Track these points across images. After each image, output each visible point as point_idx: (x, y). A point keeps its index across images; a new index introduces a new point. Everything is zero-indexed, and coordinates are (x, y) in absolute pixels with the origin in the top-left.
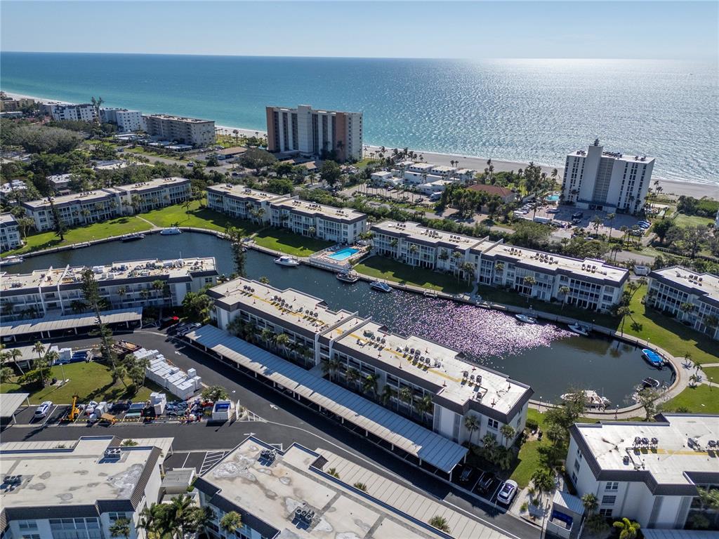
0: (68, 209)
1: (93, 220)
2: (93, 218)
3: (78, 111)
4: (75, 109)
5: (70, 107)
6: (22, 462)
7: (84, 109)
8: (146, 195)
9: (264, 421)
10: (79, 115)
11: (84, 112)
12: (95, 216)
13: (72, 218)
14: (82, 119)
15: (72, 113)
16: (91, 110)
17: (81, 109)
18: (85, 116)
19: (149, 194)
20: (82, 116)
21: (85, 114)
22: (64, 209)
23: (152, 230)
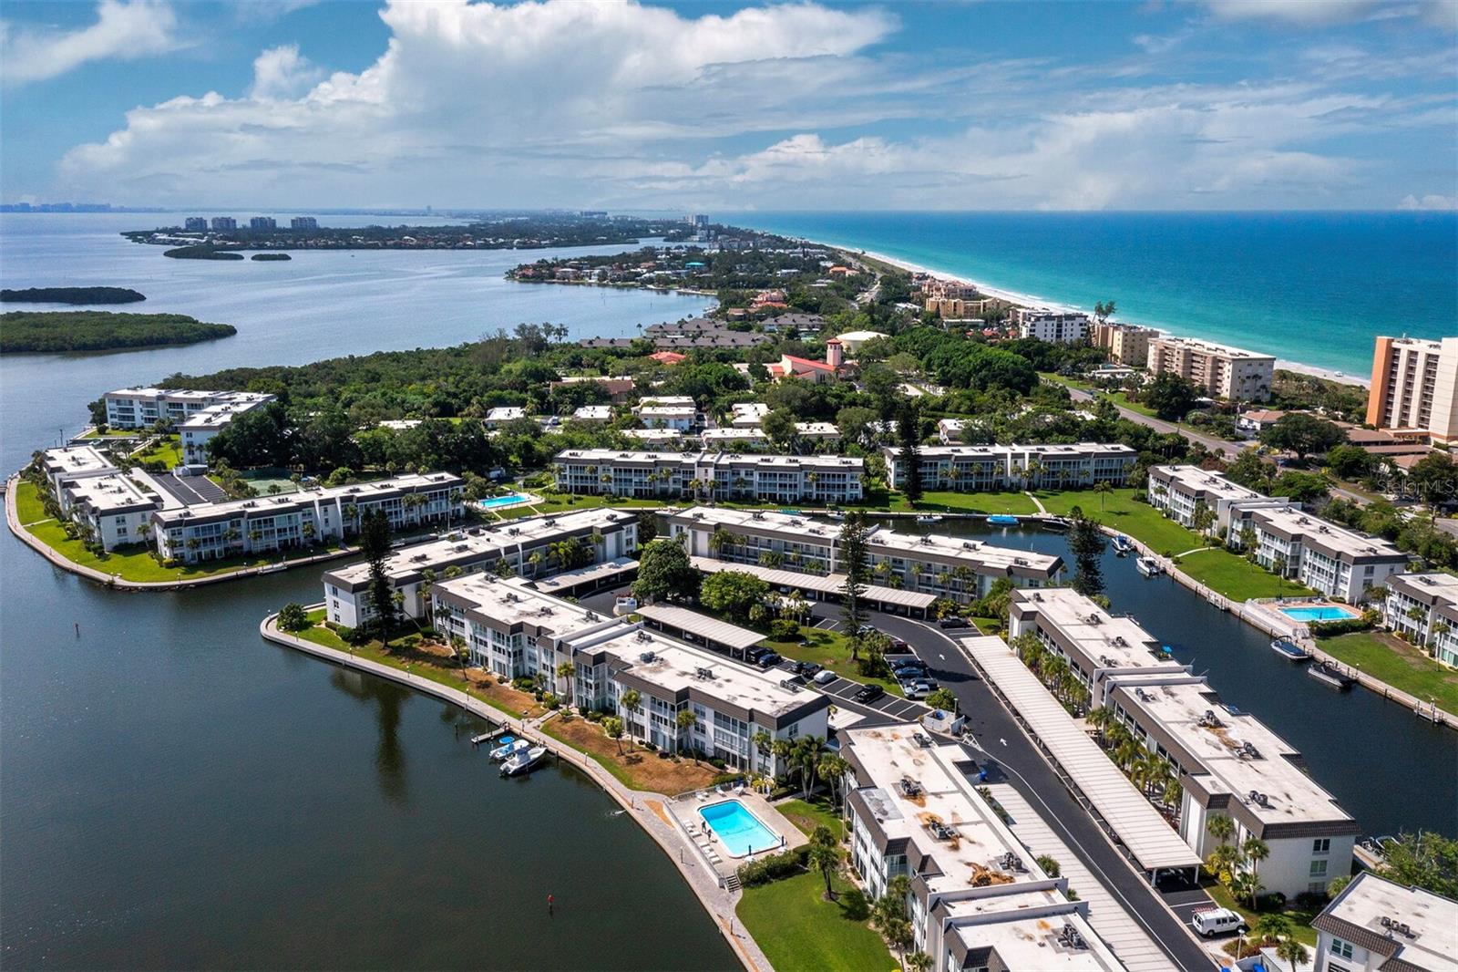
0: (936, 464)
1: (966, 488)
2: (966, 484)
3: (1059, 325)
4: (1055, 322)
5: (1049, 317)
6: (719, 666)
7: (1069, 322)
8: (1054, 463)
9: (980, 749)
10: (1058, 331)
11: (1069, 327)
12: (969, 481)
13: (939, 479)
14: (1063, 338)
15: (1050, 328)
16: (1081, 325)
17: (1064, 322)
18: (1069, 332)
19: (1059, 463)
20: (1064, 332)
21: (1069, 330)
22: (931, 464)
23: (1035, 515)
